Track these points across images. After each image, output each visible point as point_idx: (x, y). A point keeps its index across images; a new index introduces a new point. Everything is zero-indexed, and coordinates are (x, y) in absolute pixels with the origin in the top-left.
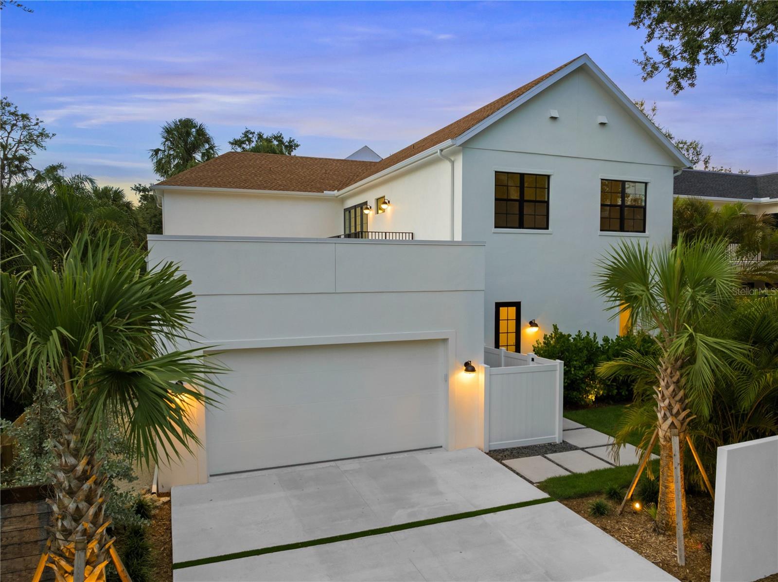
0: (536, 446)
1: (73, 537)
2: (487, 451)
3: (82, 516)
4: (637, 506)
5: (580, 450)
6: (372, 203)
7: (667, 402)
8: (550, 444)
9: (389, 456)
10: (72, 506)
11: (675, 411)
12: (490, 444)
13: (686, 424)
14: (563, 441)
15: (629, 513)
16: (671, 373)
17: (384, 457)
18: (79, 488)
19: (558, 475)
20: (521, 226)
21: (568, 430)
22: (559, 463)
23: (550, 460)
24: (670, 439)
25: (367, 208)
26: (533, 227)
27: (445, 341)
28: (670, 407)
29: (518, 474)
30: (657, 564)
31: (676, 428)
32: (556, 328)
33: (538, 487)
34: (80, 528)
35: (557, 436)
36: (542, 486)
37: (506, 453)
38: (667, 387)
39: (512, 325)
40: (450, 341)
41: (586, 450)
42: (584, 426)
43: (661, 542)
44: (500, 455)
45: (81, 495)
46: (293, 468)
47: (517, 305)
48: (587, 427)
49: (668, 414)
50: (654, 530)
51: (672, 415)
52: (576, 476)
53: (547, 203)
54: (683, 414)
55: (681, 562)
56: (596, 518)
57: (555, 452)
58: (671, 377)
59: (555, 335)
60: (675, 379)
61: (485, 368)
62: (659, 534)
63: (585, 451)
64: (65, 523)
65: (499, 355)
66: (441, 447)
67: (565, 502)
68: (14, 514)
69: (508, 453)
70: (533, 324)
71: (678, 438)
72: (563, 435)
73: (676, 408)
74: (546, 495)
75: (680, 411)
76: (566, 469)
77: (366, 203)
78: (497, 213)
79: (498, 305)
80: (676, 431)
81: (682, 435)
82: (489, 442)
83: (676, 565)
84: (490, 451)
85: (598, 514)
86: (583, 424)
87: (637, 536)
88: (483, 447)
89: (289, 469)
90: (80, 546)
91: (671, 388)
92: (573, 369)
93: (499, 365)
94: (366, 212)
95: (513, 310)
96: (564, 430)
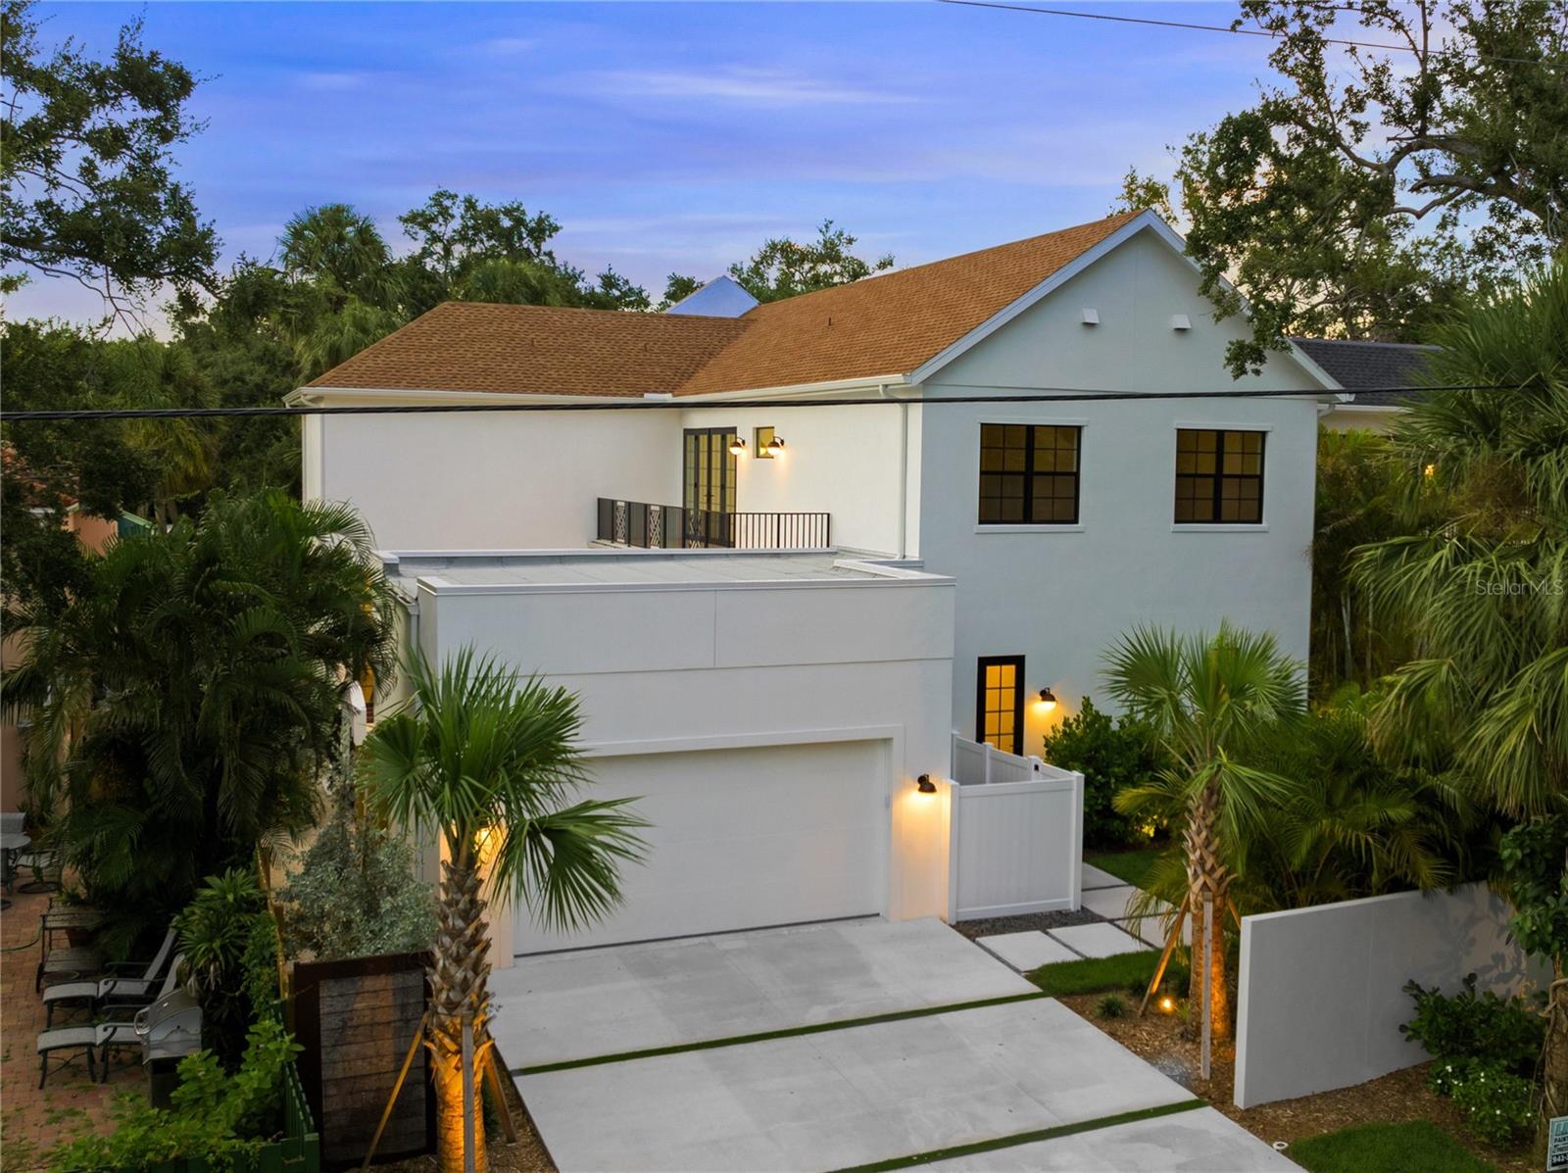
0: (1035, 915)
1: (458, 1011)
2: (954, 923)
3: (469, 987)
4: (1167, 1004)
5: (1106, 924)
6: (745, 433)
7: (1198, 853)
8: (1059, 912)
9: (794, 929)
10: (459, 975)
11: (1208, 866)
12: (960, 910)
13: (1225, 884)
14: (1082, 908)
15: (1156, 1015)
16: (1204, 813)
17: (785, 931)
18: (467, 954)
19: (1059, 960)
20: (1027, 519)
21: (1095, 889)
22: (1069, 943)
23: (1054, 938)
24: (1202, 906)
25: (737, 444)
26: (1050, 518)
27: (887, 741)
28: (1202, 861)
29: (999, 958)
30: (1173, 1077)
31: (1210, 890)
32: (1087, 704)
33: (1027, 977)
34: (467, 1001)
35: (1071, 898)
36: (1033, 976)
37: (983, 926)
38: (1199, 833)
39: (1009, 697)
40: (895, 743)
41: (1118, 923)
42: (1123, 882)
43: (1187, 1051)
44: (972, 929)
45: (469, 962)
46: (642, 945)
47: (1019, 662)
48: (1130, 885)
49: (1199, 871)
50: (1182, 1036)
51: (1204, 871)
52: (1089, 962)
53: (1077, 475)
54: (1220, 871)
55: (1205, 1075)
56: (1106, 1020)
57: (1065, 925)
58: (1204, 819)
59: (1085, 717)
60: (1209, 821)
61: (952, 786)
62: (1188, 1040)
63: (1115, 925)
64: (451, 995)
65: (982, 755)
66: (878, 915)
67: (1065, 1000)
68: (366, 989)
69: (988, 926)
70: (1046, 696)
71: (1211, 904)
72: (1083, 897)
73: (1210, 862)
74: (1036, 989)
75: (1216, 866)
76: (1077, 952)
77: (733, 430)
78: (984, 497)
79: (984, 663)
80: (1209, 895)
81: (1218, 900)
82: (958, 906)
83: (1199, 1079)
84: (958, 923)
85: (1109, 1017)
86: (1123, 879)
87: (1157, 1043)
88: (946, 916)
89: (636, 947)
90: (466, 1021)
91: (1204, 834)
92: (1113, 780)
93: (983, 781)
94: (734, 450)
95: (1009, 671)
96: (1083, 890)
